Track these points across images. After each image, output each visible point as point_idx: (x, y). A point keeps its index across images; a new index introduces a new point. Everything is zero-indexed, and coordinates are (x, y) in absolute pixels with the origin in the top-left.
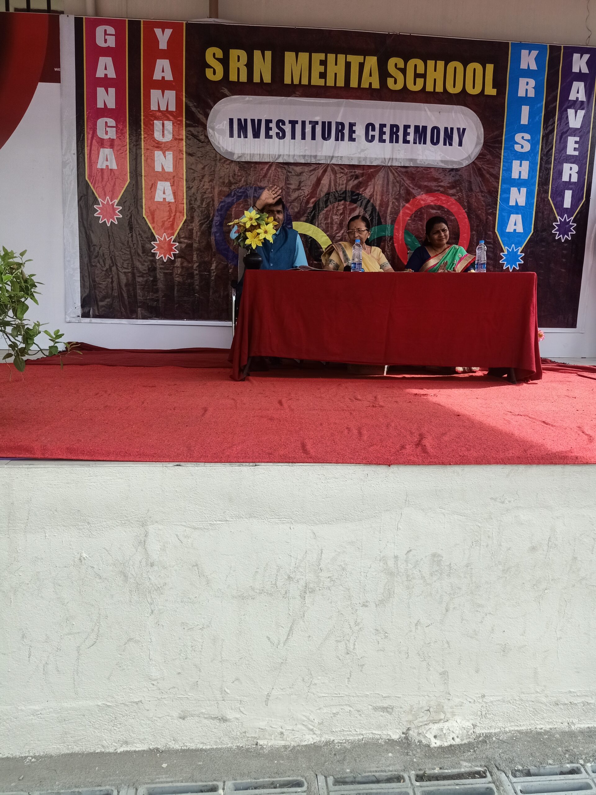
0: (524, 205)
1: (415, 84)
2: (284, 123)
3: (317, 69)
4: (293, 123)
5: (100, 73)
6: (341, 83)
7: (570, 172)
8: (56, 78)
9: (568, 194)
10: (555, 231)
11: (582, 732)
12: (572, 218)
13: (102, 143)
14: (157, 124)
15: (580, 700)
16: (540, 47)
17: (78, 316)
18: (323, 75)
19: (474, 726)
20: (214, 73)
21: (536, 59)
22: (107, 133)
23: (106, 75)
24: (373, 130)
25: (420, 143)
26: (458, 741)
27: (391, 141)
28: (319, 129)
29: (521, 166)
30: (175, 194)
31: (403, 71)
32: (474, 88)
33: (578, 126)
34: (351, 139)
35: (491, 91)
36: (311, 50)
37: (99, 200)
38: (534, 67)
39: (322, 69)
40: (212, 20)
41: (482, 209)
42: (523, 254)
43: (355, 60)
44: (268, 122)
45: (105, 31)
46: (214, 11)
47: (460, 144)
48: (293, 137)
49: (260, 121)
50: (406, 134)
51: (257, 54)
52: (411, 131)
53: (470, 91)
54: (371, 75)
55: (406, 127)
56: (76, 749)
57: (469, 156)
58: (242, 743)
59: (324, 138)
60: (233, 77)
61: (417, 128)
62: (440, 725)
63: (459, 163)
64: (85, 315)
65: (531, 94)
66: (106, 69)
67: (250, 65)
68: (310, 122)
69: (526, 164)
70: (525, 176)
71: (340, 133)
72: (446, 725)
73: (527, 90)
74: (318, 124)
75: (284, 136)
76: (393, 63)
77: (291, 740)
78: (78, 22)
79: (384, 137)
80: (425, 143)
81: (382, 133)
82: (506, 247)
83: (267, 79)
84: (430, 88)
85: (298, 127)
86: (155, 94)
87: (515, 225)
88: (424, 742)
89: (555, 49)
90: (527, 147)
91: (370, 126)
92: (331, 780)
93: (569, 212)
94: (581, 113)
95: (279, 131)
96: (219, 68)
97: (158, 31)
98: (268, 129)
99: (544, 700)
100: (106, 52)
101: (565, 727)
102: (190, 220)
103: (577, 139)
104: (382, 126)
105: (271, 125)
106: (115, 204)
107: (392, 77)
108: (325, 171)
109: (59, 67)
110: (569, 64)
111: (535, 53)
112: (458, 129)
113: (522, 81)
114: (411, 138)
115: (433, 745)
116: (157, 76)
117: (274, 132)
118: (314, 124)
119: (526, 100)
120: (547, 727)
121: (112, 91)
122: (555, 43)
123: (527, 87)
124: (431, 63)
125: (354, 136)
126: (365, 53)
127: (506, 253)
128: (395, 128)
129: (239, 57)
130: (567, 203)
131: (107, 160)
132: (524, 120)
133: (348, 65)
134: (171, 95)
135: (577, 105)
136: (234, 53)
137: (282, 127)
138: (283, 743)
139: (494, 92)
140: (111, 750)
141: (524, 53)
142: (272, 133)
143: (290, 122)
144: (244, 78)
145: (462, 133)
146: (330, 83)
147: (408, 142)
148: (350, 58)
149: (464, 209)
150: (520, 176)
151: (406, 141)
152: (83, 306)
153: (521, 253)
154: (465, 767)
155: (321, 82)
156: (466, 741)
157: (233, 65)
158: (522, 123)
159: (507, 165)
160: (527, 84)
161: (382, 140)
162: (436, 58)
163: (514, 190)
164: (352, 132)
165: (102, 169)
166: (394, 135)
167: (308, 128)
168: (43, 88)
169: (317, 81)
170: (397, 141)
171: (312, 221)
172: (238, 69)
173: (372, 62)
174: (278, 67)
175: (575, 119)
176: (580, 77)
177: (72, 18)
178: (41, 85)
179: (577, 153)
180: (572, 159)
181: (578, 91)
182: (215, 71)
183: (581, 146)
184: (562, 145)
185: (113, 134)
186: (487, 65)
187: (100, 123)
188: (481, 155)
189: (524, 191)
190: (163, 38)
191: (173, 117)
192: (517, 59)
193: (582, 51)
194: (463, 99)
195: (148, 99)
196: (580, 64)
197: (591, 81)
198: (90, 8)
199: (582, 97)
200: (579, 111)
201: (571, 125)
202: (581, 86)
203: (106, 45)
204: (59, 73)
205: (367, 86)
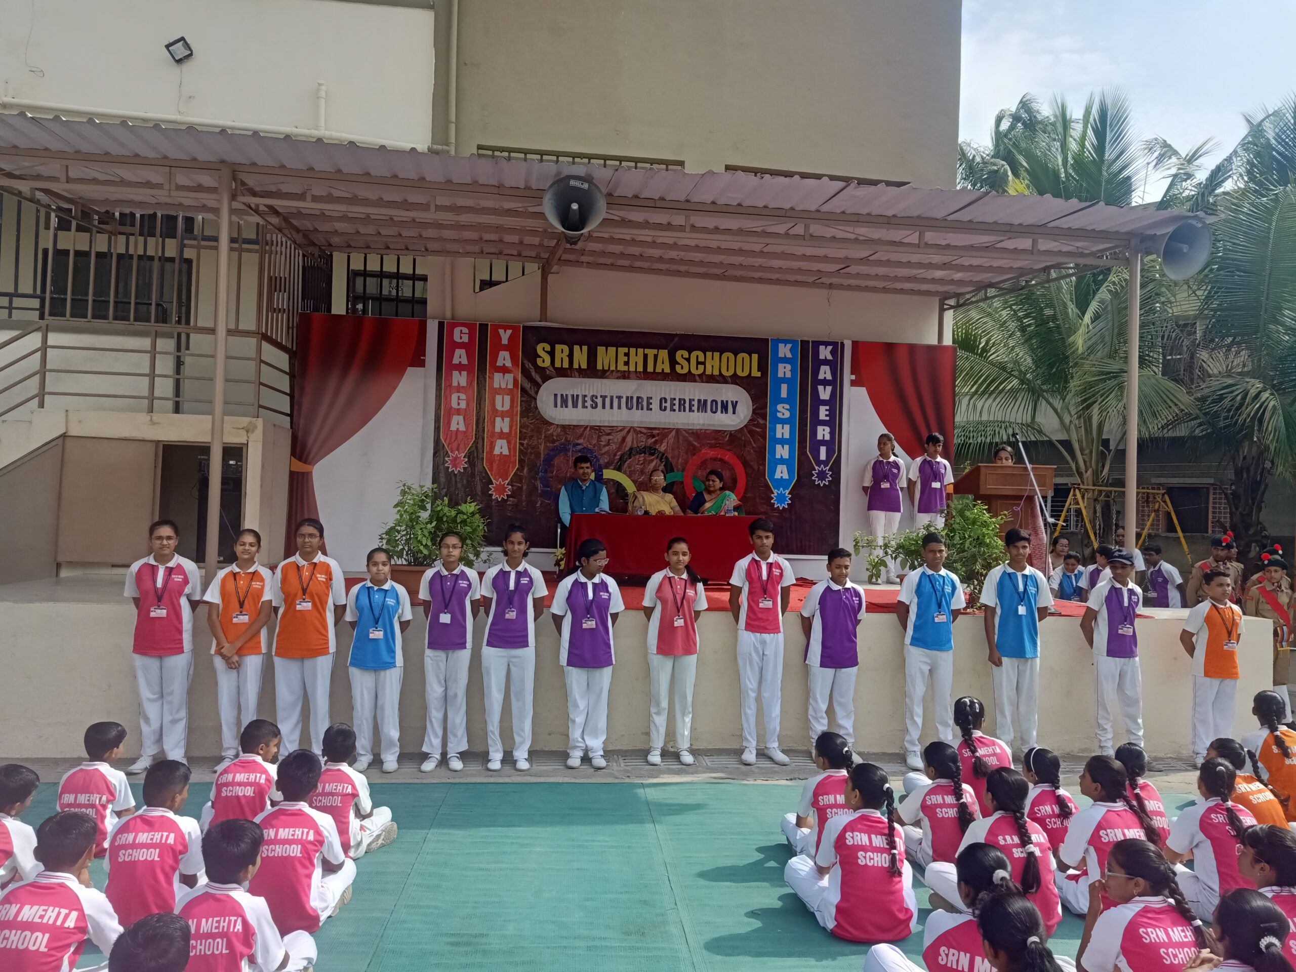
0: (788, 458)
1: (697, 369)
2: (596, 397)
3: (622, 359)
4: (604, 398)
5: (456, 361)
6: (640, 369)
7: (824, 432)
8: (422, 364)
9: (823, 450)
10: (814, 478)
12: (828, 467)
13: (455, 412)
14: (498, 398)
16: (794, 342)
18: (627, 363)
21: (790, 350)
22: (459, 404)
23: (460, 362)
24: (666, 402)
25: (702, 412)
27: (680, 410)
28: (624, 401)
29: (783, 428)
30: (509, 449)
31: (688, 360)
32: (743, 371)
33: (827, 398)
34: (649, 409)
35: (756, 374)
36: (617, 345)
37: (450, 453)
38: (789, 355)
39: (626, 359)
40: (542, 324)
41: (754, 461)
42: (790, 496)
43: (651, 353)
44: (584, 396)
45: (461, 330)
46: (544, 316)
47: (734, 413)
48: (604, 407)
49: (578, 396)
50: (691, 406)
51: (576, 348)
53: (740, 373)
54: (663, 363)
55: (690, 400)
57: (742, 421)
59: (627, 408)
60: (558, 365)
61: (699, 401)
63: (734, 427)
65: (789, 375)
66: (460, 358)
67: (571, 356)
68: (617, 397)
69: (787, 427)
70: (787, 436)
71: (640, 405)
73: (784, 372)
74: (623, 398)
75: (596, 407)
76: (680, 354)
78: (441, 325)
79: (674, 407)
80: (706, 412)
81: (673, 405)
82: (775, 490)
83: (584, 366)
84: (708, 372)
85: (608, 401)
86: (498, 376)
87: (782, 473)
89: (805, 343)
90: (787, 415)
91: (663, 400)
93: (825, 463)
94: (829, 389)
95: (592, 403)
96: (547, 358)
97: (501, 331)
98: (584, 401)
100: (461, 345)
102: (521, 469)
103: (828, 408)
104: (672, 400)
105: (586, 399)
106: (462, 457)
107: (679, 364)
108: (629, 432)
109: (424, 356)
110: (816, 353)
111: (789, 346)
112: (732, 402)
113: (781, 366)
114: (695, 408)
116: (500, 363)
117: (589, 403)
118: (620, 398)
119: (784, 380)
121: (464, 373)
122: (805, 338)
123: (785, 370)
124: (709, 354)
125: (651, 406)
126: (658, 347)
127: (776, 494)
128: (682, 401)
129: (562, 350)
130: (823, 456)
131: (458, 424)
132: (784, 394)
133: (645, 356)
135: (825, 383)
136: (558, 347)
137: (596, 400)
139: (759, 374)
141: (781, 346)
142: (587, 404)
143: (601, 397)
144: (566, 365)
145: (735, 405)
146: (632, 369)
147: (693, 411)
148: (647, 351)
149: (739, 461)
150: (783, 436)
151: (691, 411)
153: (788, 495)
155: (626, 368)
157: (558, 356)
158: (782, 396)
159: (772, 428)
160: (785, 367)
161: (672, 410)
162: (713, 350)
163: (779, 447)
164: (649, 404)
165: (453, 431)
166: (682, 406)
167: (616, 401)
168: (411, 371)
169: (621, 367)
170: (684, 411)
171: (619, 469)
172: (562, 358)
173: (664, 354)
174: (592, 357)
175: (825, 393)
176: (826, 362)
177: (436, 322)
178: (409, 368)
179: (828, 418)
180: (824, 423)
181: (825, 372)
182: (544, 361)
183: (832, 413)
184: (816, 413)
185: (463, 405)
186: (753, 355)
187: (454, 397)
188: (751, 420)
189: (787, 447)
190: (505, 336)
191: (510, 392)
192: (776, 350)
193: (826, 344)
194: (735, 380)
195: (492, 378)
196: (825, 353)
197: (835, 365)
198: (448, 315)
199: (829, 377)
200: (827, 387)
201: (822, 398)
202: (827, 368)
203: (461, 341)
204: (424, 360)
205: (660, 371)
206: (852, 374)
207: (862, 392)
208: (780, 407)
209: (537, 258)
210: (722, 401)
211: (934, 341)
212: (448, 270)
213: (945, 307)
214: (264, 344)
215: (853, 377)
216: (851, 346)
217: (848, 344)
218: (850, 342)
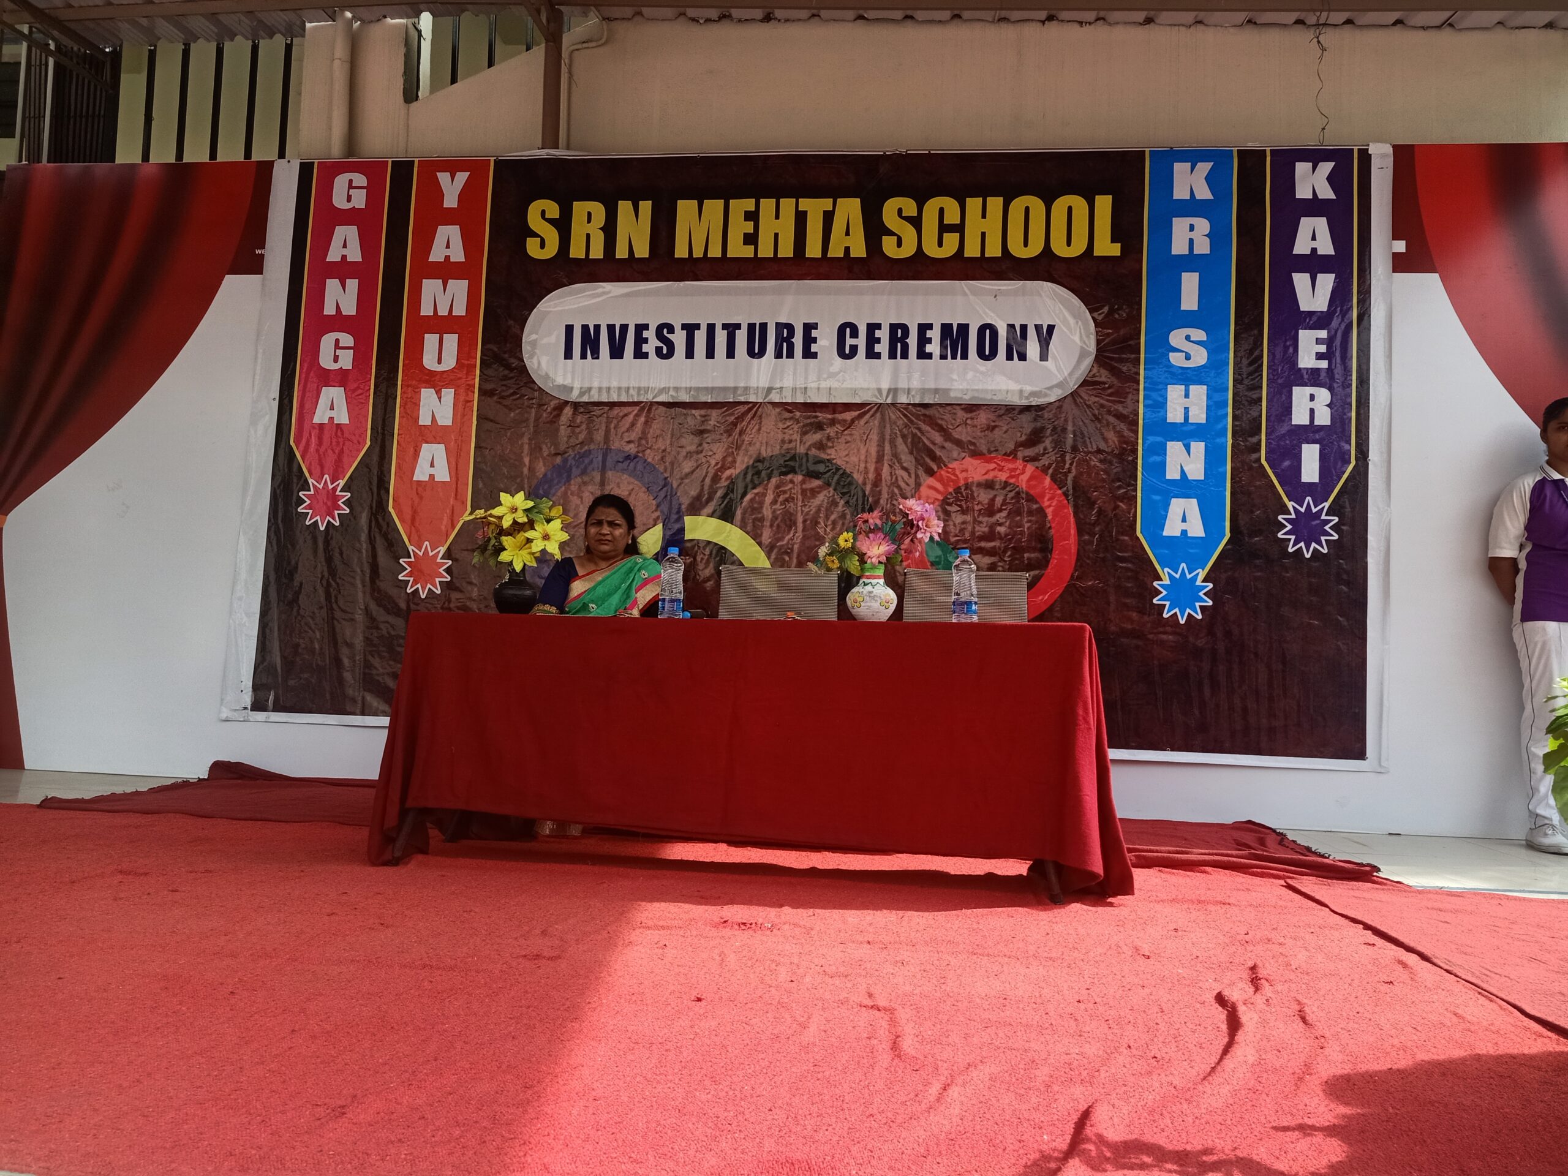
0: (1203, 478)
1: (940, 244)
2: (671, 329)
3: (740, 227)
4: (690, 329)
6: (787, 250)
7: (1311, 405)
8: (255, 266)
9: (1310, 455)
10: (1285, 534)
12: (1327, 505)
13: (327, 378)
14: (431, 341)
16: (1217, 157)
17: (245, 708)
18: (751, 239)
20: (542, 245)
21: (1208, 179)
22: (336, 359)
23: (344, 257)
24: (855, 334)
25: (954, 357)
27: (892, 355)
28: (741, 337)
29: (1187, 396)
30: (452, 466)
31: (916, 222)
32: (1069, 244)
33: (1323, 307)
34: (808, 354)
35: (1107, 247)
36: (727, 195)
37: (311, 481)
38: (1204, 193)
39: (749, 227)
40: (544, 153)
41: (1103, 487)
42: (1211, 586)
43: (815, 207)
44: (641, 328)
45: (351, 182)
46: (549, 137)
48: (690, 354)
49: (624, 328)
50: (923, 340)
51: (624, 207)
52: (935, 334)
53: (1060, 249)
54: (848, 233)
55: (924, 328)
57: (1064, 381)
59: (751, 353)
60: (577, 251)
61: (946, 328)
63: (1043, 393)
64: (258, 705)
65: (1203, 247)
66: (345, 246)
67: (610, 230)
68: (725, 326)
69: (1199, 392)
70: (1199, 416)
71: (785, 344)
73: (1191, 241)
74: (740, 328)
75: (670, 354)
76: (894, 208)
78: (306, 170)
79: (878, 348)
80: (965, 356)
81: (872, 340)
82: (1166, 570)
83: (642, 251)
84: (972, 250)
85: (700, 337)
86: (430, 288)
87: (1184, 520)
89: (1251, 160)
90: (1200, 357)
91: (847, 329)
93: (1318, 491)
94: (1326, 281)
95: (661, 345)
96: (552, 236)
97: (443, 177)
98: (640, 341)
100: (349, 217)
103: (1323, 334)
104: (873, 328)
106: (339, 489)
107: (893, 234)
108: (754, 417)
109: (263, 247)
110: (1286, 182)
111: (1204, 168)
112: (1038, 328)
113: (1180, 226)
114: (934, 348)
116: (437, 254)
117: (652, 344)
118: (731, 329)
119: (1190, 261)
121: (353, 284)
122: (1250, 144)
123: (1192, 235)
124: (974, 204)
125: (814, 348)
126: (835, 193)
127: (1166, 581)
128: (899, 331)
129: (589, 214)
130: (1310, 470)
131: (332, 408)
132: (1189, 300)
133: (801, 218)
134: (459, 288)
135: (1314, 264)
136: (580, 208)
137: (669, 336)
139: (1115, 250)
141: (1180, 168)
142: (649, 348)
143: (684, 327)
144: (597, 252)
145: (1046, 335)
146: (765, 250)
147: (929, 356)
148: (805, 204)
149: (1060, 488)
150: (1186, 418)
151: (923, 355)
152: (255, 688)
153: (1203, 582)
155: (748, 252)
157: (578, 229)
158: (1184, 306)
159: (1154, 395)
160: (1192, 228)
161: (872, 354)
162: (984, 192)
163: (1174, 449)
164: (809, 340)
165: (321, 426)
166: (899, 345)
167: (721, 337)
169: (738, 250)
170: (905, 356)
171: (726, 515)
172: (588, 236)
173: (850, 209)
174: (663, 229)
175: (1313, 294)
176: (1315, 207)
177: (297, 164)
178: (230, 281)
179: (1324, 364)
180: (1313, 378)
181: (1314, 236)
182: (544, 242)
183: (1334, 349)
184: (1287, 350)
185: (346, 361)
186: (1098, 198)
187: (327, 342)
188: (1090, 377)
189: (1198, 448)
190: (452, 189)
191: (461, 325)
192: (1166, 182)
193: (1315, 157)
194: (1046, 267)
195: (416, 295)
196: (1312, 182)
197: (1345, 213)
199: (1326, 247)
200: (1320, 276)
201: (1304, 306)
202: (1321, 224)
203: (349, 206)
204: (262, 256)
205: (841, 254)
206: (1396, 237)
207: (1428, 286)
208: (1176, 338)
210: (1011, 328)
212: (343, 54)
215: (1400, 246)
216: (1389, 162)
217: (1381, 155)
218: (1389, 150)
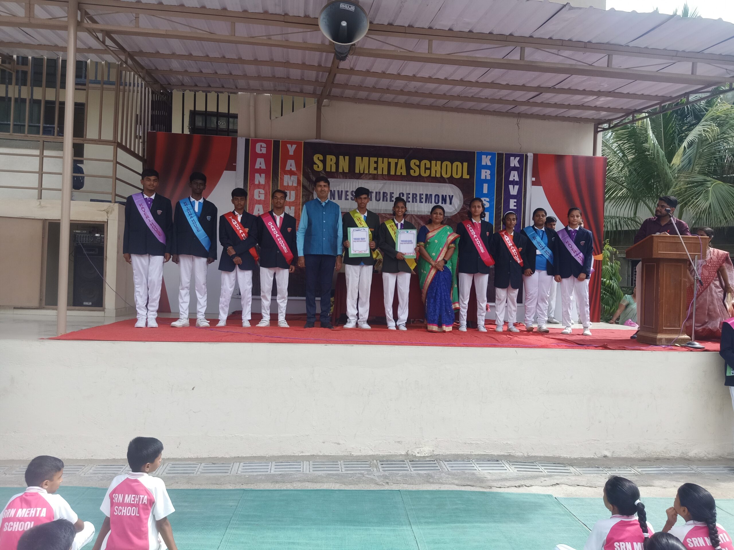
1: (425, 173)
3: (373, 165)
5: (257, 166)
6: (385, 172)
8: (234, 168)
11: (475, 455)
13: (257, 202)
15: (474, 442)
16: (492, 154)
18: (376, 169)
19: (433, 451)
20: (318, 167)
21: (490, 160)
22: (259, 197)
23: (260, 167)
25: (429, 203)
26: (426, 455)
27: (413, 202)
31: (419, 166)
32: (457, 175)
33: (516, 194)
35: (466, 176)
36: (369, 156)
38: (489, 164)
39: (375, 165)
40: (318, 141)
43: (393, 161)
44: (346, 192)
45: (261, 145)
46: (318, 136)
47: (451, 203)
49: (342, 191)
50: (421, 198)
51: (341, 158)
53: (455, 176)
54: (401, 169)
55: (421, 195)
56: (284, 454)
57: (456, 209)
58: (345, 454)
59: (377, 200)
60: (328, 169)
61: (427, 195)
62: (420, 449)
63: (451, 213)
65: (489, 177)
66: (260, 164)
67: (337, 164)
71: (385, 198)
72: (422, 449)
73: (486, 176)
76: (413, 163)
77: (364, 453)
78: (247, 141)
80: (431, 203)
83: (346, 170)
84: (433, 175)
86: (286, 178)
88: (414, 454)
89: (500, 155)
92: (378, 461)
94: (517, 187)
96: (321, 165)
97: (289, 146)
99: (460, 441)
100: (261, 156)
101: (469, 453)
103: (516, 200)
104: (408, 194)
105: (348, 193)
107: (413, 169)
109: (236, 162)
110: (508, 162)
111: (489, 157)
112: (449, 196)
113: (483, 171)
114: (423, 200)
115: (417, 455)
116: (288, 168)
119: (486, 181)
120: (462, 453)
121: (263, 175)
122: (500, 151)
123: (486, 174)
124: (433, 162)
126: (398, 158)
128: (415, 195)
129: (331, 159)
131: (259, 211)
132: (485, 191)
133: (389, 164)
135: (514, 183)
136: (329, 157)
138: (360, 454)
139: (468, 177)
140: (297, 455)
141: (484, 157)
142: (349, 197)
144: (334, 170)
145: (451, 198)
146: (380, 172)
147: (422, 202)
148: (390, 160)
154: (428, 459)
155: (375, 172)
156: (430, 455)
157: (328, 163)
160: (486, 172)
162: (436, 160)
166: (415, 199)
168: (226, 173)
169: (372, 171)
170: (416, 202)
172: (331, 165)
173: (402, 162)
174: (352, 164)
175: (514, 190)
176: (515, 169)
177: (244, 139)
178: (225, 172)
179: (515, 208)
181: (514, 176)
182: (319, 166)
183: (519, 204)
184: (507, 204)
185: (262, 197)
186: (464, 163)
187: (256, 191)
188: (463, 209)
190: (292, 149)
191: (296, 189)
192: (480, 160)
193: (515, 156)
194: (451, 180)
195: (282, 180)
196: (514, 162)
197: (521, 170)
198: (252, 134)
199: (517, 179)
200: (515, 186)
201: (511, 193)
202: (516, 173)
203: (261, 152)
204: (235, 166)
205: (400, 174)
206: (533, 177)
207: (540, 189)
209: (313, 94)
210: (443, 196)
211: (591, 154)
212: (252, 103)
213: (599, 129)
214: (119, 150)
215: (534, 179)
216: (532, 158)
217: (530, 156)
218: (532, 155)
